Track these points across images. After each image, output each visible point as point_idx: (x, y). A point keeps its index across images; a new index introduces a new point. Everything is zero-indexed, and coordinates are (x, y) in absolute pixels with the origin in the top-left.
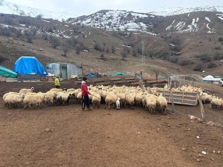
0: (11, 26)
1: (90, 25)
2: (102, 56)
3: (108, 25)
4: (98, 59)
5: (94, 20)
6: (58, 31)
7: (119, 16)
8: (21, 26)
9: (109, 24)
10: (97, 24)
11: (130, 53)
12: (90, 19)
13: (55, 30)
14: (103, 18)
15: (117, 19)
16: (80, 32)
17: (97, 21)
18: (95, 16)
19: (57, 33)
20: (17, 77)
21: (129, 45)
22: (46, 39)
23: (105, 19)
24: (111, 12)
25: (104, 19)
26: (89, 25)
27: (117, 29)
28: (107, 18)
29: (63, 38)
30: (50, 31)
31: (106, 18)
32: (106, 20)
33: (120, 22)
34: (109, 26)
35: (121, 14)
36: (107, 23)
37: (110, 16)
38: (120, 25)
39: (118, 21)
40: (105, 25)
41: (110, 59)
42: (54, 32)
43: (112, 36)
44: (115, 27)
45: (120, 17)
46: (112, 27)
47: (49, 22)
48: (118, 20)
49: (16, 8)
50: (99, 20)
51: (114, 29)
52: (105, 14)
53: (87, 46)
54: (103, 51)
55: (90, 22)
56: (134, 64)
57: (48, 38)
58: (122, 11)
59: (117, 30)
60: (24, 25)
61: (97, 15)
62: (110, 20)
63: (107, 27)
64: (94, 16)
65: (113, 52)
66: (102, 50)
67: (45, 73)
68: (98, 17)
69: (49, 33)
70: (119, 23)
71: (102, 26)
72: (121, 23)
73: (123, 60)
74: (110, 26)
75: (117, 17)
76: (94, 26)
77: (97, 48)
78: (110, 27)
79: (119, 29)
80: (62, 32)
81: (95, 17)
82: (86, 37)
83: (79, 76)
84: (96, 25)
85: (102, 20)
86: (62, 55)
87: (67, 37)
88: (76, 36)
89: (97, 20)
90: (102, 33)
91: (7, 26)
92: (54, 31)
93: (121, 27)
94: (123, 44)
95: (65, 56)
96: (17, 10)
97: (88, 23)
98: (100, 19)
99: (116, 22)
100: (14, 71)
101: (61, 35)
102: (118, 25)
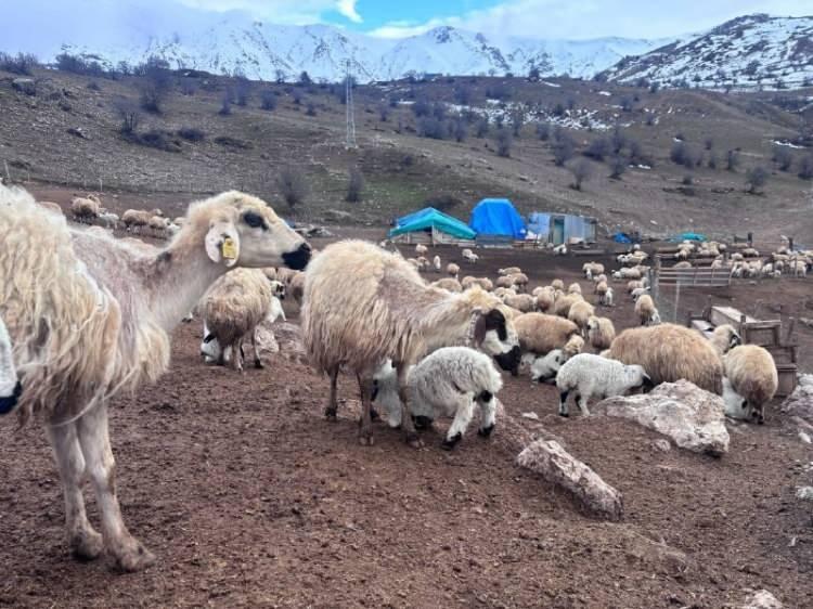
0: (467, 107)
1: (685, 79)
2: (687, 182)
3: (744, 72)
4: (670, 191)
5: (700, 60)
6: (580, 111)
7: (792, 38)
8: (490, 106)
9: (751, 70)
10: (708, 73)
11: (792, 167)
12: (688, 58)
13: (570, 108)
14: (731, 49)
15: (782, 48)
16: (641, 111)
17: (708, 63)
18: (704, 46)
19: (576, 117)
20: (474, 239)
21: (795, 143)
22: (544, 137)
23: (740, 53)
24: (765, 27)
25: (735, 53)
26: (681, 77)
27: (774, 86)
28: (745, 48)
29: (590, 130)
30: (559, 112)
31: (741, 49)
32: (740, 57)
33: (792, 58)
34: (748, 77)
35: (799, 30)
36: (744, 65)
37: (755, 40)
38: (791, 70)
39: (786, 57)
40: (734, 73)
41: (709, 189)
42: (567, 115)
43: (748, 112)
44: (769, 76)
45: (795, 43)
46: (760, 79)
47: (558, 86)
48: (784, 53)
49: (482, 45)
50: (717, 57)
51: (762, 86)
52: (739, 34)
53: (649, 153)
54: (699, 164)
55: (686, 68)
56: (783, 206)
57: (551, 134)
58: (806, 20)
59: (775, 90)
60: (496, 102)
61: (711, 43)
62: (757, 56)
63: (742, 80)
64: (700, 48)
65: (729, 168)
66: (694, 162)
67: (523, 231)
68: (714, 48)
69: (555, 119)
70: (788, 63)
71: (723, 76)
72: (796, 63)
73: (751, 192)
74: (753, 77)
75: (784, 43)
76: (697, 79)
77: (678, 158)
78: (750, 79)
79: (780, 85)
80: (589, 114)
81: (703, 50)
82: (657, 122)
83: (587, 239)
84: (704, 74)
85: (728, 56)
86: (572, 187)
87: (603, 126)
88: (628, 121)
89: (710, 58)
90: (712, 108)
91: (459, 108)
92: (568, 112)
93: (794, 75)
94: (776, 139)
95: (578, 188)
96: (484, 48)
97: (680, 72)
98: (721, 54)
99: (776, 59)
100: (471, 227)
101: (584, 124)
102: (781, 72)
